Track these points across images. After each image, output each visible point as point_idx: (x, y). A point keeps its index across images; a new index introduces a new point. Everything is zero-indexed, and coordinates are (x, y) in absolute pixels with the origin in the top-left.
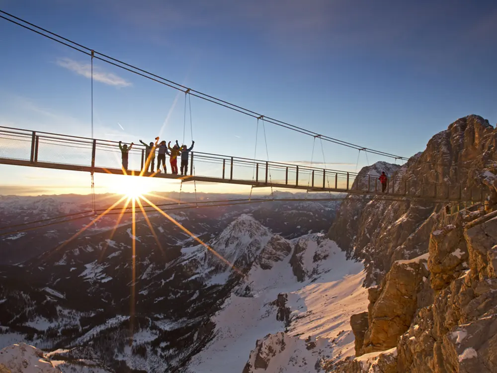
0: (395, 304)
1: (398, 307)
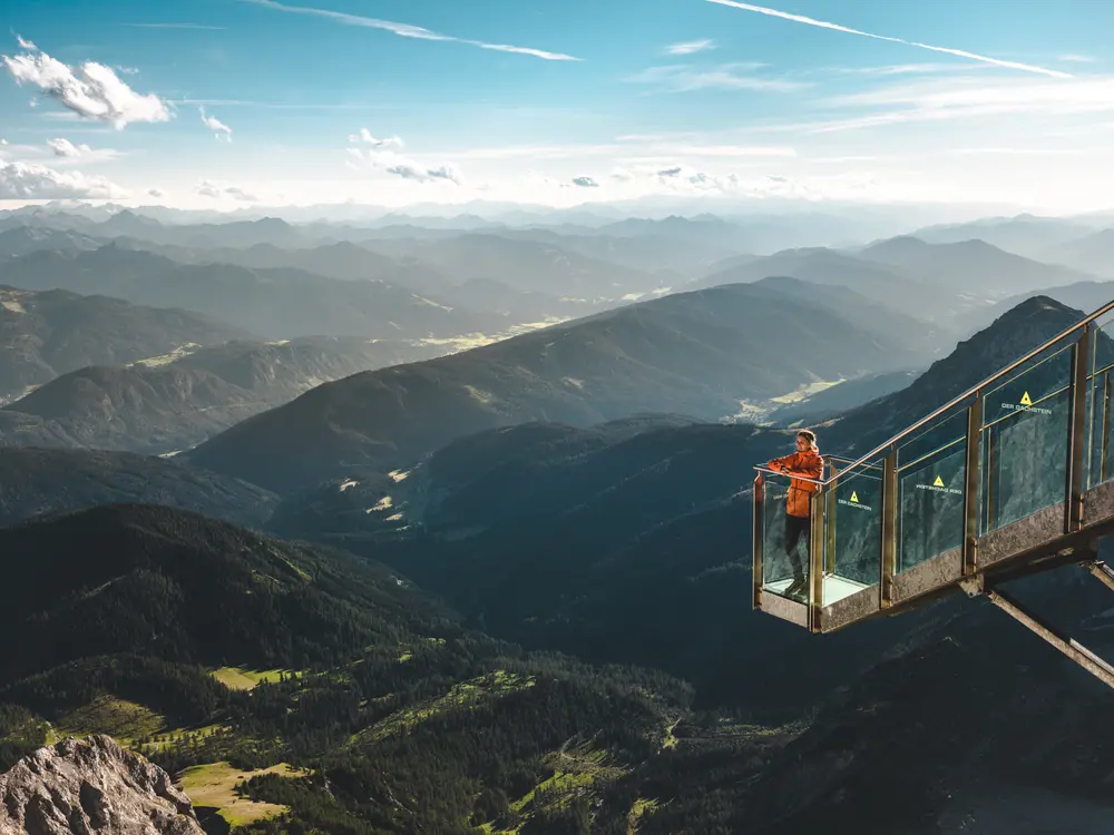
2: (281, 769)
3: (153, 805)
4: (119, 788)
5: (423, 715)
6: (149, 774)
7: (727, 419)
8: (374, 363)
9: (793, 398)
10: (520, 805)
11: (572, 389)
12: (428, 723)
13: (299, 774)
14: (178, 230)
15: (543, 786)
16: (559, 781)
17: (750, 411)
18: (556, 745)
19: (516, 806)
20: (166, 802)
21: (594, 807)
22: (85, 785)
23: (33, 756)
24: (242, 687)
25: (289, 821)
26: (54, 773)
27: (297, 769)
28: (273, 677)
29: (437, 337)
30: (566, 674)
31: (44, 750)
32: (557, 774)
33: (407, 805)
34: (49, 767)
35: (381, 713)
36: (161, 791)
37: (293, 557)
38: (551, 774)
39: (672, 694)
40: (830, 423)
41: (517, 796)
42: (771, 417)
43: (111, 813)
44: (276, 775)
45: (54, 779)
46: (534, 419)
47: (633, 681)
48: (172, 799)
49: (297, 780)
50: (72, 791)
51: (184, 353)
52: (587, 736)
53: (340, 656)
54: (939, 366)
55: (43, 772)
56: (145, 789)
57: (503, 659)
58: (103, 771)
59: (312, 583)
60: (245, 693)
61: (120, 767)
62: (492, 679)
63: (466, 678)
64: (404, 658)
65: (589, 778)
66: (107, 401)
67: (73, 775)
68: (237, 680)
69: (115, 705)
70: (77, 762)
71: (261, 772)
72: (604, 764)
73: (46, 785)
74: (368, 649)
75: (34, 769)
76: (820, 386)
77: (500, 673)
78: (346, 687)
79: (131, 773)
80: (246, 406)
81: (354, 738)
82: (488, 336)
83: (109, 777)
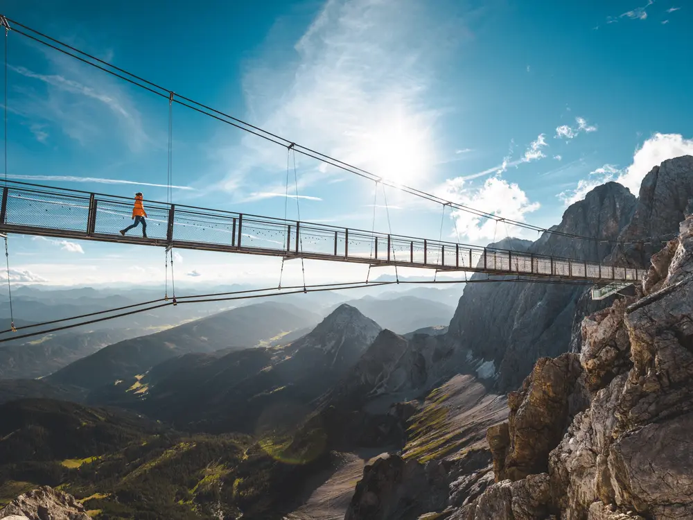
0: (542, 410)
1: (546, 415)
2: (97, 496)
3: (69, 511)
4: (54, 506)
5: (153, 464)
6: (66, 498)
7: (257, 347)
8: (129, 337)
9: (277, 338)
10: (193, 491)
11: (204, 341)
12: (155, 467)
13: (105, 496)
14: (47, 292)
15: (201, 482)
16: (207, 479)
17: (263, 343)
18: (204, 466)
19: (191, 492)
20: (73, 509)
21: (220, 486)
22: (40, 507)
23: (16, 499)
24: (74, 467)
25: (102, 515)
26: (26, 505)
27: (103, 494)
28: (89, 460)
29: (153, 326)
30: (207, 440)
31: (21, 496)
32: (206, 477)
33: (150, 500)
34: (23, 502)
35: (135, 467)
36: (71, 504)
37: (97, 412)
38: (204, 477)
39: (244, 440)
40: (289, 345)
41: (192, 488)
42: (270, 344)
43: (52, 517)
44: (95, 498)
45: (26, 507)
46: (190, 352)
47: (231, 438)
48: (76, 507)
49: (103, 499)
50: (34, 511)
51: (48, 338)
52: (216, 461)
53: (118, 447)
54: (319, 325)
55: (21, 505)
56: (65, 505)
57: (182, 439)
58: (47, 500)
59: (105, 421)
60: (76, 469)
61: (53, 497)
62: (179, 447)
63: (169, 448)
64: (144, 444)
65: (218, 476)
66: (12, 359)
67: (33, 504)
68: (73, 464)
69: (15, 484)
70: (35, 498)
71: (87, 499)
72: (223, 469)
73: (22, 510)
74: (129, 443)
75: (17, 505)
76: (284, 334)
77: (182, 444)
78: (121, 459)
79: (58, 499)
80: (74, 357)
81: (124, 479)
82: (172, 325)
83: (49, 502)
